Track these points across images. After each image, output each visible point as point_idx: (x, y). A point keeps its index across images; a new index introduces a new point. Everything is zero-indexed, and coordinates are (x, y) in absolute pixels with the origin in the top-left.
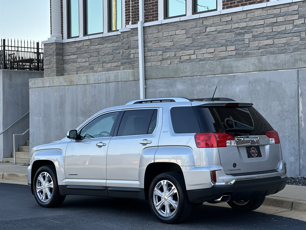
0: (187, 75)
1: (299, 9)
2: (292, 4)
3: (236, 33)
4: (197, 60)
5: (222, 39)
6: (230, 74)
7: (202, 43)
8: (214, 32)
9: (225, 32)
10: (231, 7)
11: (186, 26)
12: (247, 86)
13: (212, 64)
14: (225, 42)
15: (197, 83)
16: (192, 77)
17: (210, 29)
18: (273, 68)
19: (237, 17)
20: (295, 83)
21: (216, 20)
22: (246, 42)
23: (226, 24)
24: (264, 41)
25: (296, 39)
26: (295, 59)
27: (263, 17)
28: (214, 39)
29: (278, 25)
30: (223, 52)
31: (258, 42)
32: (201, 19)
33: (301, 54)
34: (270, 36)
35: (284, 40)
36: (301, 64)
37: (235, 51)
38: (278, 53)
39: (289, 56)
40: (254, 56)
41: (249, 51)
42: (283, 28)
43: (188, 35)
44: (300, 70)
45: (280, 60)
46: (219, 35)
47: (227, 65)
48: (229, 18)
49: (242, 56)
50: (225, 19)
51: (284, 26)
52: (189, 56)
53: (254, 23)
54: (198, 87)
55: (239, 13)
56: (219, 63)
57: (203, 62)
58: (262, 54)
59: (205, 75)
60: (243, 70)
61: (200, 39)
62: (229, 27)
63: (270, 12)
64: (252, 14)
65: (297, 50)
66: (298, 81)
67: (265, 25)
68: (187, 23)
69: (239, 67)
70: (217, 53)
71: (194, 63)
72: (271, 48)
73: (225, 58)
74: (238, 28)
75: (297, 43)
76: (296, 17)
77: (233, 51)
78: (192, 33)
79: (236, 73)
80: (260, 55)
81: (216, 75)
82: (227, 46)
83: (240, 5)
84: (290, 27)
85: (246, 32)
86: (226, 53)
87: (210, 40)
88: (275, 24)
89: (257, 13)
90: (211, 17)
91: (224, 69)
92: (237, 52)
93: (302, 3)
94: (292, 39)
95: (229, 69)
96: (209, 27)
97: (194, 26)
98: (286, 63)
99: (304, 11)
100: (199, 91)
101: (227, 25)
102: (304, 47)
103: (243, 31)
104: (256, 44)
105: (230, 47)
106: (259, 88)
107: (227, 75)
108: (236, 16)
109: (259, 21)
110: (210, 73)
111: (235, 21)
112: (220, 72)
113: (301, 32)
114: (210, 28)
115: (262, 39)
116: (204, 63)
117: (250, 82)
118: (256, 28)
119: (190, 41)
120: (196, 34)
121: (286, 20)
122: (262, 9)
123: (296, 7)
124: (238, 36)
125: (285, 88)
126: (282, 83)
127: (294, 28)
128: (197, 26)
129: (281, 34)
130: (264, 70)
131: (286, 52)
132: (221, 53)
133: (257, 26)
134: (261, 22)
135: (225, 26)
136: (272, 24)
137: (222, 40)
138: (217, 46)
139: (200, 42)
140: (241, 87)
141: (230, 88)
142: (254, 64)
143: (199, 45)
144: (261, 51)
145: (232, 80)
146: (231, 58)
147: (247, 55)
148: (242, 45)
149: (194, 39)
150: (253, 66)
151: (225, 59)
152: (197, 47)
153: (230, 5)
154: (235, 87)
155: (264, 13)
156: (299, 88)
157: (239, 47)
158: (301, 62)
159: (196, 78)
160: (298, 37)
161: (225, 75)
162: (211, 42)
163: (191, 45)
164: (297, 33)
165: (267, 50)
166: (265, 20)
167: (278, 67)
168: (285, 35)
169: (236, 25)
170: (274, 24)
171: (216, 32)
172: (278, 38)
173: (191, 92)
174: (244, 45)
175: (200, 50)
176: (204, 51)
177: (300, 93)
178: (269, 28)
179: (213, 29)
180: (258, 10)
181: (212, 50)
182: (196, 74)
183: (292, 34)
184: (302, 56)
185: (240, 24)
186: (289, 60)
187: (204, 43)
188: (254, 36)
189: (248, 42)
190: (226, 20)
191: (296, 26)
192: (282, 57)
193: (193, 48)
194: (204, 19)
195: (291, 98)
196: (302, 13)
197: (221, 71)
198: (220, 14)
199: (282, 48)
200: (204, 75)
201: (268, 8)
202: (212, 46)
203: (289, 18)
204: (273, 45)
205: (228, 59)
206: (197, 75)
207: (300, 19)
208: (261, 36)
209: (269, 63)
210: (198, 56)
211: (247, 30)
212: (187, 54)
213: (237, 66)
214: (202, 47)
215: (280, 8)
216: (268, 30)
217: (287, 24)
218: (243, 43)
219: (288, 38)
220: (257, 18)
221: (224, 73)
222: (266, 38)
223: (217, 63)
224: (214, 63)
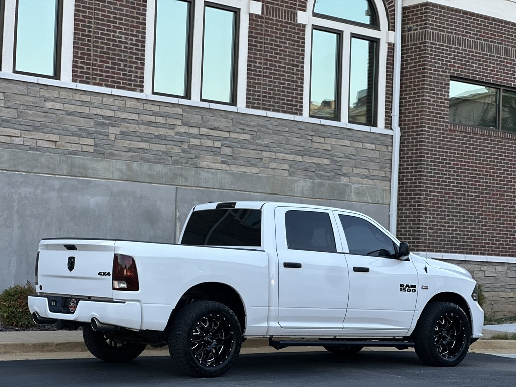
0: (3, 167)
1: (184, 114)
2: (175, 105)
3: (96, 122)
4: (23, 147)
5: (73, 124)
6: (81, 178)
7: (37, 122)
8: (60, 111)
9: (78, 115)
10: (88, 83)
11: (6, 88)
12: (108, 198)
13: (52, 158)
14: (78, 130)
15: (21, 184)
16: (10, 172)
17: (53, 105)
18: (146, 180)
19: (99, 100)
20: (172, 204)
21: (64, 94)
22: (111, 137)
23: (81, 105)
24: (138, 143)
25: (177, 150)
26: (174, 174)
27: (137, 110)
28: (58, 121)
29: (156, 126)
30: (74, 144)
31: (128, 142)
32: (37, 85)
33: (182, 169)
34: (145, 138)
35: (163, 148)
36: (181, 181)
37: (93, 147)
38: (154, 162)
39: (168, 169)
40: (121, 159)
41: (115, 152)
42: (162, 131)
43: (9, 104)
44: (179, 188)
45: (156, 172)
46: (69, 117)
47: (78, 164)
48: (87, 98)
49: (103, 156)
50: (80, 98)
51: (165, 130)
52: (9, 138)
53: (124, 116)
54: (22, 189)
55: (102, 95)
56: (65, 159)
57: (34, 152)
58: (133, 159)
59: (37, 173)
60: (103, 175)
61: (32, 116)
62: (86, 110)
63: (147, 107)
64: (121, 102)
65: (177, 162)
66: (176, 200)
67: (140, 122)
68: (9, 84)
69: (98, 171)
70: (64, 143)
71: (17, 150)
72: (146, 153)
73: (75, 153)
74: (101, 115)
75: (179, 155)
76: (180, 123)
77: (90, 147)
78: (17, 103)
79: (90, 178)
80: (130, 159)
81: (58, 176)
82: (80, 136)
83: (104, 85)
84: (171, 133)
85: (112, 124)
86: (78, 146)
87: (53, 121)
88: (153, 125)
89: (130, 104)
90: (57, 88)
91: (73, 169)
92: (95, 148)
93: (187, 107)
94: (172, 148)
95: (81, 170)
96: (51, 101)
97: (24, 92)
98: (163, 176)
99: (190, 118)
100: (24, 197)
101: (83, 107)
102: (185, 161)
103: (108, 122)
104: (126, 143)
105: (86, 139)
106: (125, 203)
107: (76, 178)
108: (98, 98)
109: (131, 114)
110: (47, 171)
111: (96, 105)
112: (65, 172)
113: (184, 143)
114: (53, 103)
115: (134, 139)
116: (37, 154)
117: (112, 194)
118: (127, 123)
119: (12, 114)
120: (26, 105)
121: (167, 123)
122: (135, 100)
123: (180, 111)
124: (99, 127)
125: (160, 208)
126: (156, 201)
127: (176, 135)
128: (29, 95)
129: (159, 138)
130: (134, 180)
131: (164, 162)
132: (70, 144)
133: (127, 121)
134: (135, 117)
135: (80, 107)
136: (149, 124)
137: (72, 127)
138: (64, 133)
139: (30, 119)
140: (99, 198)
141: (80, 197)
142: (121, 170)
143: (31, 125)
144: (132, 156)
145: (85, 187)
146: (85, 156)
147: (112, 155)
148: (105, 141)
149: (21, 112)
150: (119, 173)
151: (75, 155)
152: (25, 127)
153: (85, 79)
154: (89, 197)
155: (139, 106)
156: (178, 210)
157: (99, 142)
158: (181, 178)
159: (20, 174)
160: (179, 148)
161: (73, 178)
162: (53, 124)
163: (14, 121)
164: (179, 143)
165: (140, 155)
166: (140, 115)
167: (152, 179)
168: (164, 142)
169: (98, 111)
170: (151, 123)
171: (63, 112)
172: (154, 142)
173: (6, 195)
174: (108, 141)
175: (31, 132)
176: (39, 135)
177: (178, 216)
178: (145, 127)
179: (59, 106)
180: (130, 100)
181: (54, 137)
182: (20, 168)
183: (173, 142)
184: (184, 172)
185: (105, 111)
186: (167, 173)
187: (39, 123)
188: (122, 133)
189: (113, 139)
190: (81, 100)
191: (177, 133)
192: (159, 168)
193: (17, 126)
194: (42, 87)
195: (167, 221)
196: (186, 120)
197: (67, 171)
198: (75, 88)
199: (159, 157)
200: (35, 173)
201: (146, 102)
202: (55, 131)
203: (172, 121)
204: (148, 150)
205: (79, 155)
206: (23, 170)
207: (183, 127)
208: (133, 134)
209: (141, 173)
210: (26, 141)
211: (113, 122)
212: (6, 134)
213: (95, 169)
214: (35, 129)
215: (160, 106)
216: (143, 129)
217: (168, 128)
218: (106, 137)
219: (168, 146)
220: (129, 109)
221: (72, 175)
222: (139, 139)
223: (62, 158)
224: (57, 158)
